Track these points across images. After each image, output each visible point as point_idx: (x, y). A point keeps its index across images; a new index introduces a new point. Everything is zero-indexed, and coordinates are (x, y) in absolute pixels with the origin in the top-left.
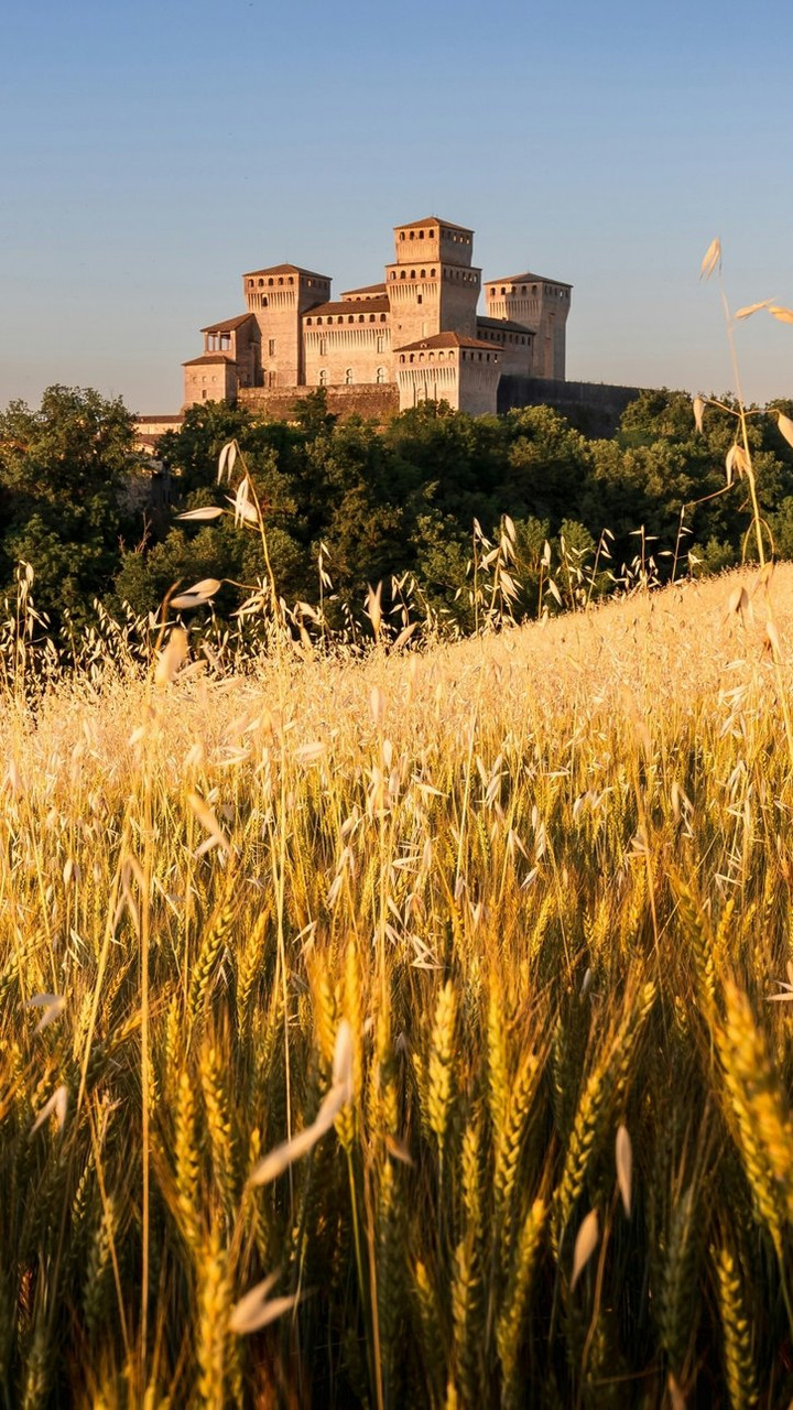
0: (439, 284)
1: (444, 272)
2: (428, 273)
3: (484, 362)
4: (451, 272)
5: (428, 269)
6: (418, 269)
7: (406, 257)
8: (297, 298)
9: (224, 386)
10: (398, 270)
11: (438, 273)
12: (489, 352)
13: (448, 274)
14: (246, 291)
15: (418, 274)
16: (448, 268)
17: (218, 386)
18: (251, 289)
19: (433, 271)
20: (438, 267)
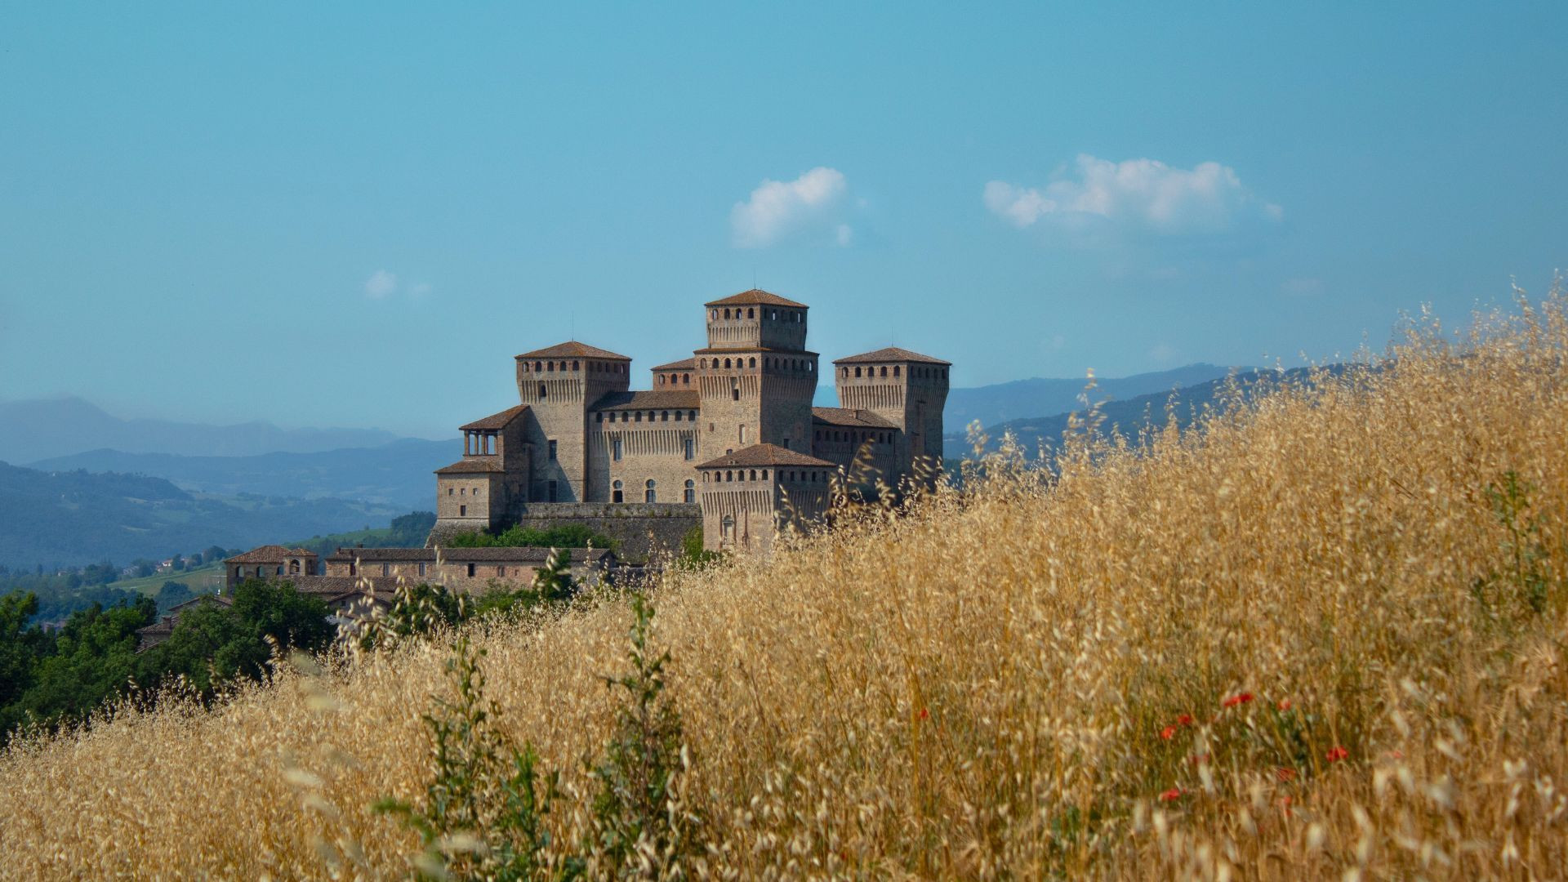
0: (759, 377)
1: (766, 362)
2: (746, 363)
3: (809, 483)
4: (777, 361)
5: (745, 357)
6: (733, 358)
7: (722, 342)
8: (583, 388)
9: (487, 500)
10: (710, 358)
11: (759, 364)
12: (815, 470)
13: (772, 363)
14: (519, 377)
15: (734, 363)
16: (772, 356)
17: (480, 501)
18: (525, 374)
19: (752, 361)
20: (758, 356)
